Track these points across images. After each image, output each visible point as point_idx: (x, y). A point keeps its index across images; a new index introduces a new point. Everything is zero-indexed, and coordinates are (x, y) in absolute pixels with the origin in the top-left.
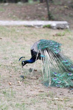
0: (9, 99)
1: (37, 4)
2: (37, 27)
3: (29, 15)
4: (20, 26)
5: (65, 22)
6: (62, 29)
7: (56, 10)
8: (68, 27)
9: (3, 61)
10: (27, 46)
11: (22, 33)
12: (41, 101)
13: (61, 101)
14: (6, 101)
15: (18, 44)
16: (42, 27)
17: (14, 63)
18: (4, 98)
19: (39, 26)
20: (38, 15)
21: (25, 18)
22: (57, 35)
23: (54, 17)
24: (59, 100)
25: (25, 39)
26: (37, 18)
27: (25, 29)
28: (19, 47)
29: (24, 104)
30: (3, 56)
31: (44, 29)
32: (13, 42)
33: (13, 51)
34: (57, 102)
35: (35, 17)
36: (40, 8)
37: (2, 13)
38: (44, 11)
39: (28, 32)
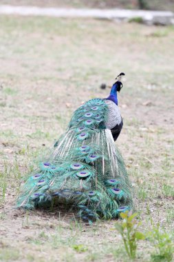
2: (117, 21)
4: (86, 19)
5: (169, 14)
6: (163, 25)
10: (97, 52)
13: (152, 132)
16: (126, 20)
18: (57, 125)
19: (122, 19)
22: (153, 35)
23: (150, 4)
24: (148, 132)
28: (84, 53)
34: (145, 134)
35: (115, 3)
39: (100, 28)
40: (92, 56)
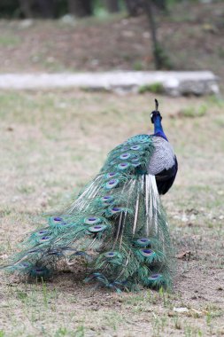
0: (37, 316)
1: (119, 22)
2: (120, 92)
3: (97, 56)
4: (67, 91)
5: (208, 75)
6: (198, 95)
7: (178, 37)
8: (215, 88)
9: (16, 197)
10: (89, 151)
11: (74, 110)
12: (135, 318)
13: (197, 316)
14: (27, 323)
15: (64, 144)
16: (135, 90)
17: (50, 203)
18: (20, 311)
19: (127, 88)
20: (124, 53)
21: (83, 65)
22: (182, 115)
23: (173, 59)
24: (190, 316)
25: (82, 129)
26: (120, 63)
27: (84, 99)
28: (68, 154)
29: (82, 329)
30: (18, 184)
31: (141, 98)
32: (49, 137)
33: (48, 166)
34: (185, 322)
35: (115, 61)
36: (128, 34)
37: (13, 50)
38: (141, 41)
39: (92, 107)
40: (80, 159)
